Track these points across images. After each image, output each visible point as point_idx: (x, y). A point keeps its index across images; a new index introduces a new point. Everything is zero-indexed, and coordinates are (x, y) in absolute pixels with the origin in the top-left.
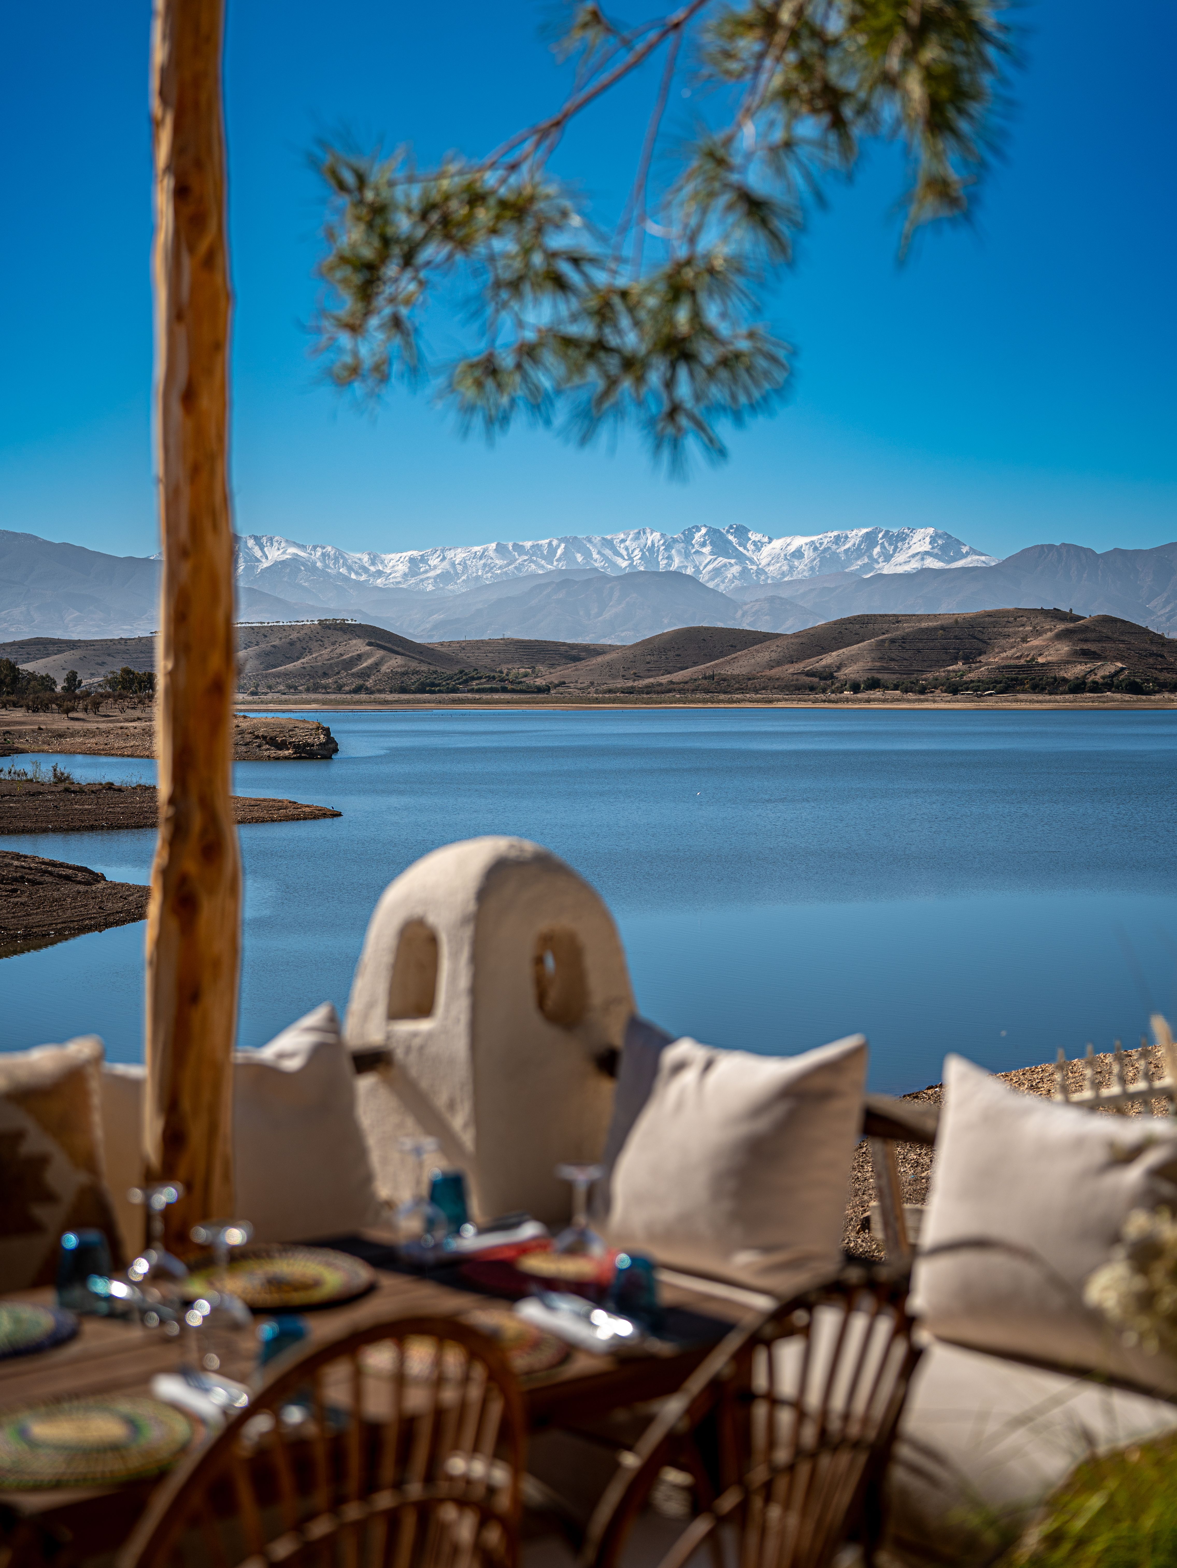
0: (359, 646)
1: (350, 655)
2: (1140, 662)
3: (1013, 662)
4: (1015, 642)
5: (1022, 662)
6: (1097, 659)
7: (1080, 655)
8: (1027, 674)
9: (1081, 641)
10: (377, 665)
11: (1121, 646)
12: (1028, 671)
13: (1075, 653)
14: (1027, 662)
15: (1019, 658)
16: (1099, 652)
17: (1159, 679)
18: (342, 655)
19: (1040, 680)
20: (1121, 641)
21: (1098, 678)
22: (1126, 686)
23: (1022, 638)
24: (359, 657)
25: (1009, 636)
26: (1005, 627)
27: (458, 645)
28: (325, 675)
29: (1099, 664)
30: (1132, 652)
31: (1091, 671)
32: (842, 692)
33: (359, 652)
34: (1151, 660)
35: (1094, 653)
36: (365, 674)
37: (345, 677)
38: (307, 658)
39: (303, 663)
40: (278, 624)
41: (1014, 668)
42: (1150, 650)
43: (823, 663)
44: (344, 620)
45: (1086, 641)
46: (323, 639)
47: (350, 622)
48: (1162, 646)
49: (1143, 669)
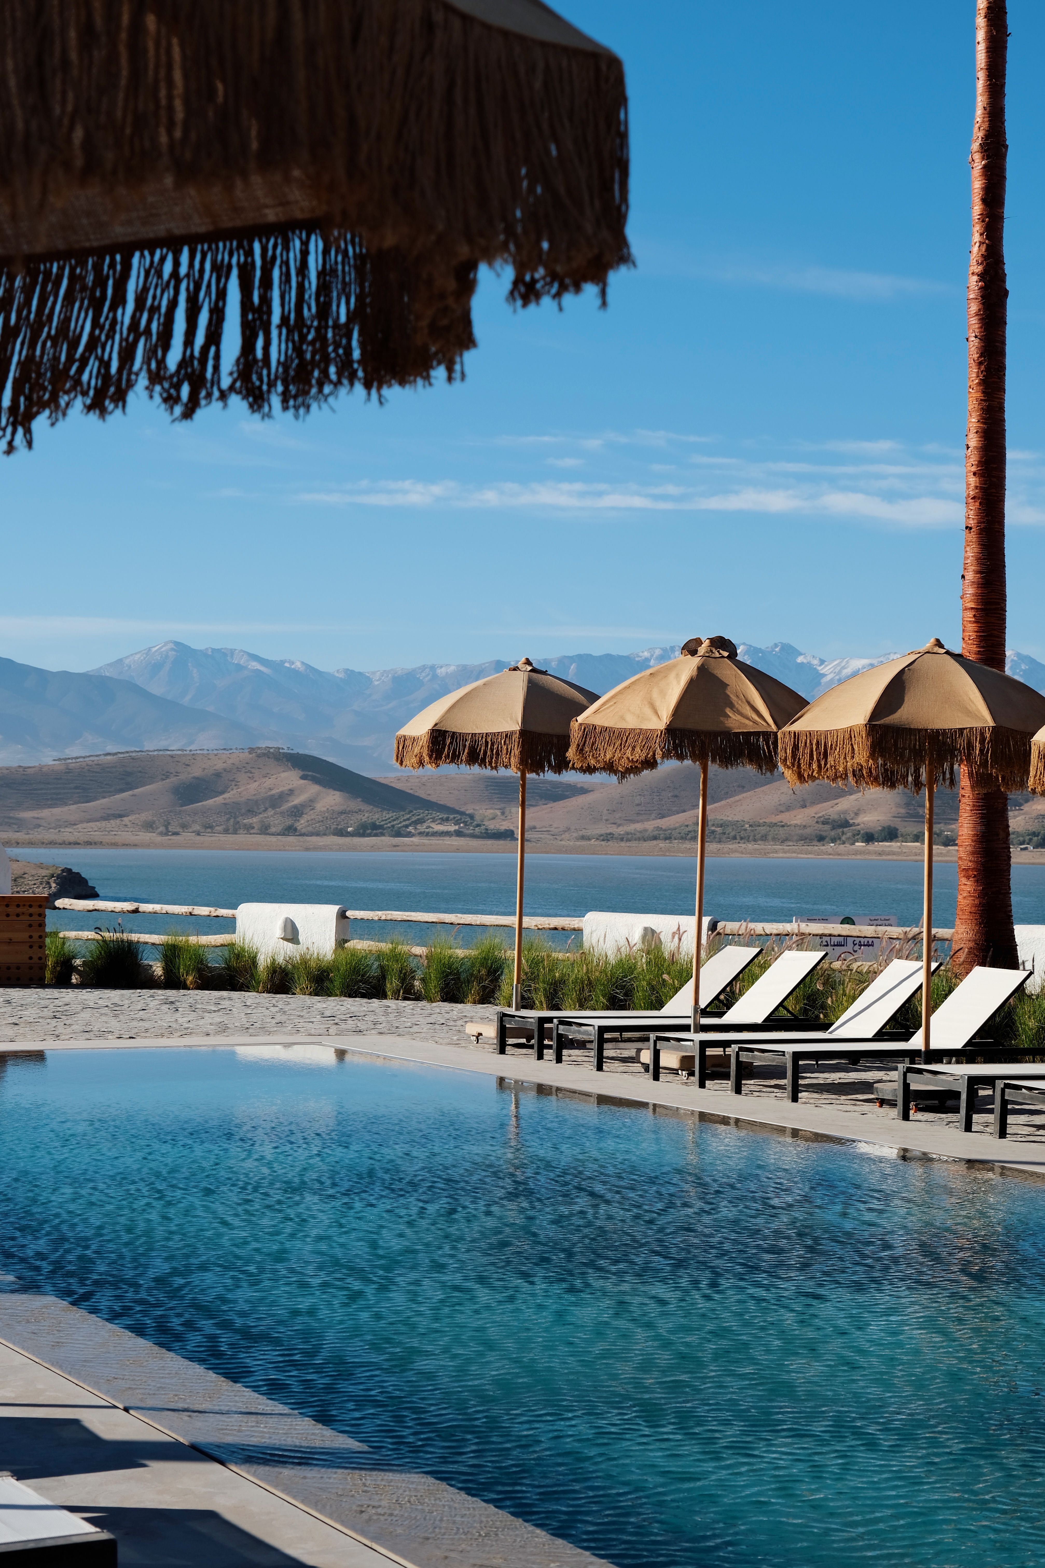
0: (289, 779)
1: (280, 790)
10: (311, 801)
18: (270, 789)
24: (291, 792)
27: (417, 780)
28: (251, 812)
32: (853, 844)
33: (290, 787)
36: (297, 812)
37: (272, 816)
38: (232, 792)
39: (225, 799)
40: (201, 752)
43: (839, 808)
44: (279, 748)
46: (253, 770)
47: (285, 751)
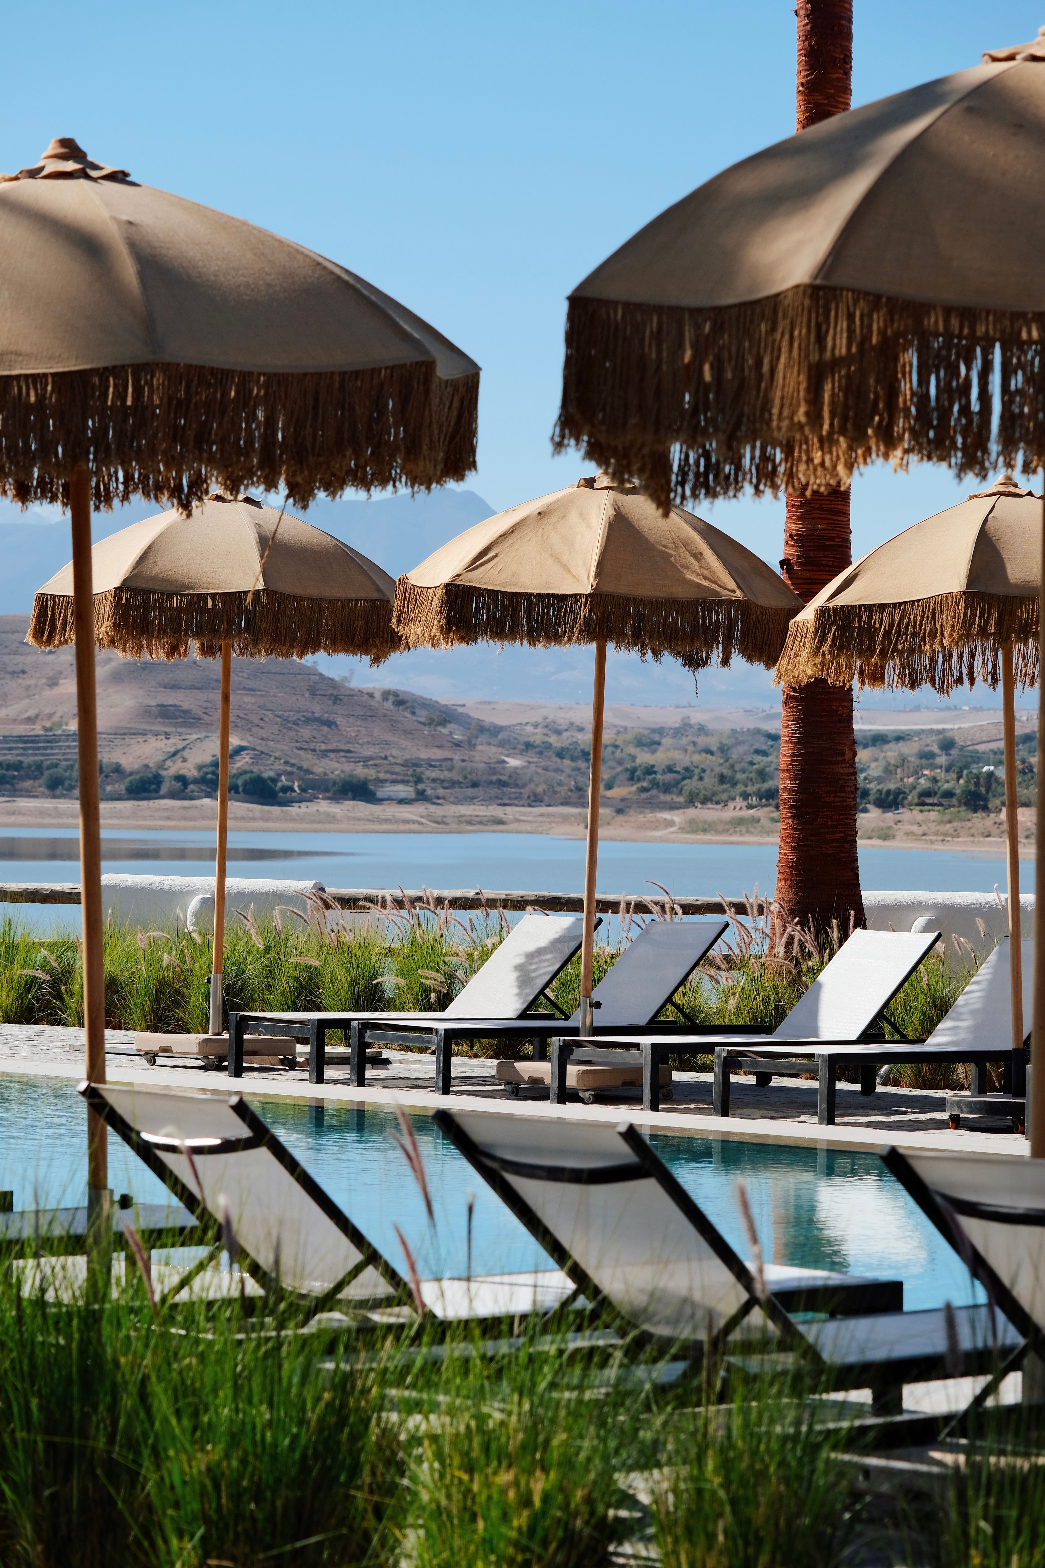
2: (284, 734)
3: (21, 730)
4: (36, 685)
5: (37, 729)
6: (191, 725)
7: (156, 718)
8: (43, 755)
9: (165, 687)
11: (247, 699)
12: (45, 748)
13: (146, 712)
14: (46, 729)
15: (30, 720)
16: (199, 712)
17: (312, 773)
19: (65, 771)
20: (249, 690)
21: (189, 769)
22: (246, 783)
23: (49, 678)
25: (23, 672)
26: (16, 653)
29: (195, 736)
30: (268, 713)
31: (175, 754)
34: (306, 732)
35: (186, 713)
41: (17, 742)
42: (307, 711)
45: (174, 686)
48: (334, 703)
49: (283, 750)
